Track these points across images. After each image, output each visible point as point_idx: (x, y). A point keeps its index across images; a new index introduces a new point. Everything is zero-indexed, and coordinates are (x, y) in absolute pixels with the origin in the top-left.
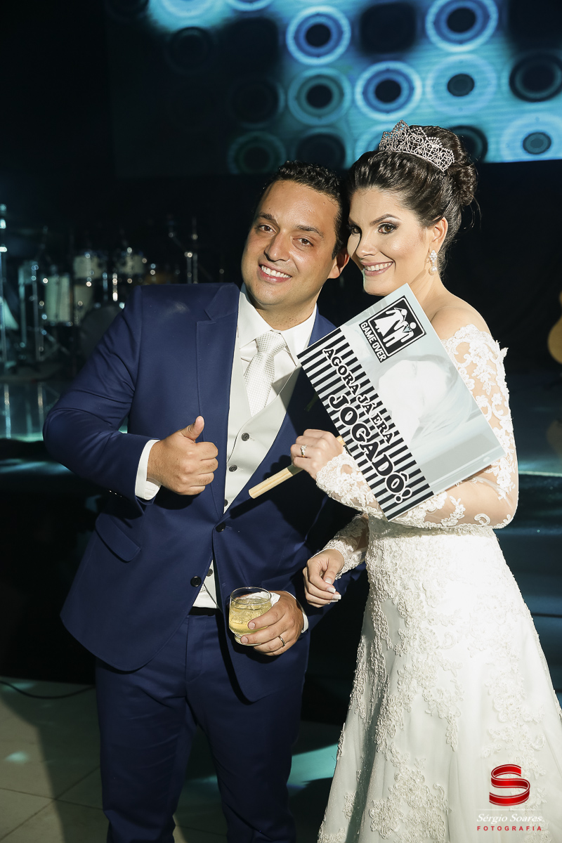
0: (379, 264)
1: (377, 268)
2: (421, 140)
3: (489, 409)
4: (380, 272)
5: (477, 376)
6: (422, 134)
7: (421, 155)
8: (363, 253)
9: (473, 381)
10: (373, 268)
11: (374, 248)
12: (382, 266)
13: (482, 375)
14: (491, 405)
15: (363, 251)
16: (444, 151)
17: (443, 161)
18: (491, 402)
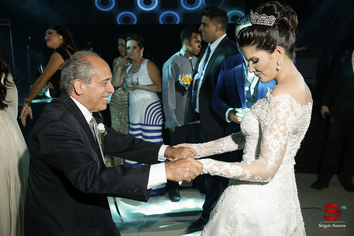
3: (277, 130)
5: (278, 115)
13: (280, 116)
14: (278, 129)
18: (279, 128)
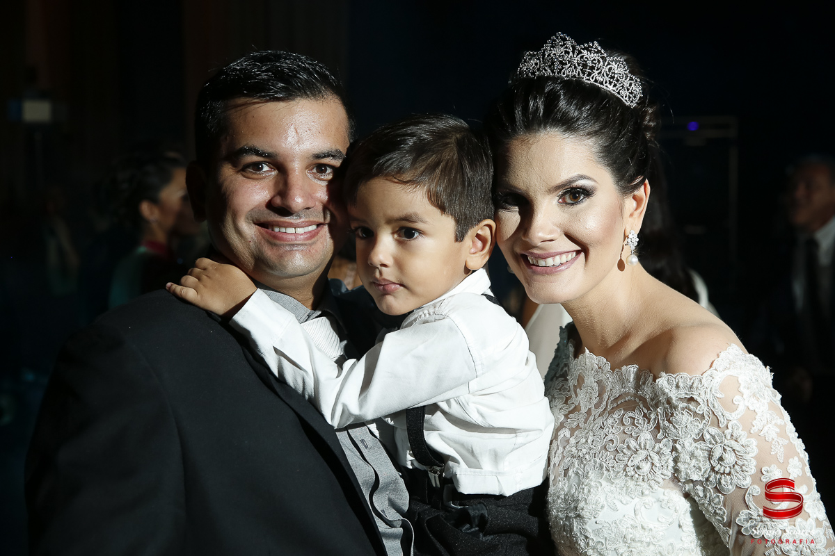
0: (561, 254)
1: (558, 260)
2: (599, 61)
4: (563, 268)
6: (599, 52)
7: (602, 83)
8: (540, 238)
9: (753, 442)
10: (550, 262)
11: (556, 228)
12: (564, 258)
15: (541, 235)
16: (631, 79)
17: (631, 93)
